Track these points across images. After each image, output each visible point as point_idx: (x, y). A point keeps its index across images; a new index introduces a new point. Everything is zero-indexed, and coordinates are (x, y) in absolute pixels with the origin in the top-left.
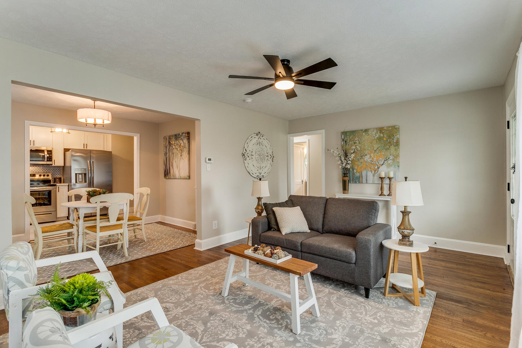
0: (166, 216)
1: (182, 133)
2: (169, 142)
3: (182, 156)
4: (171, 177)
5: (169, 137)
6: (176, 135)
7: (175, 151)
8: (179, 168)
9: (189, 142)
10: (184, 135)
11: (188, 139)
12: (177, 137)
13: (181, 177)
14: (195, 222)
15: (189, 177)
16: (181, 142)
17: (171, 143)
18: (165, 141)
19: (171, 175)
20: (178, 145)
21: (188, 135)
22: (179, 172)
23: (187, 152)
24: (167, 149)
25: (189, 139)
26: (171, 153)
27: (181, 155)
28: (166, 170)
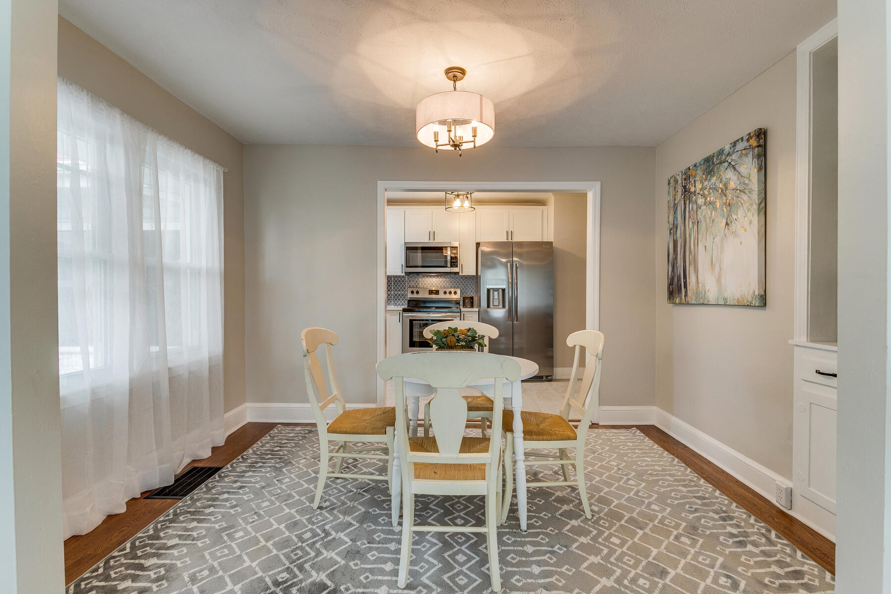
0: (673, 414)
1: (734, 144)
2: (686, 190)
3: (733, 227)
4: (688, 299)
5: (685, 173)
6: (708, 160)
7: (705, 212)
8: (717, 267)
9: (763, 168)
10: (741, 146)
11: (759, 156)
12: (710, 165)
13: (725, 299)
14: (790, 478)
15: (763, 301)
16: (730, 174)
17: (692, 189)
18: (672, 189)
19: (689, 293)
20: (715, 189)
21: (762, 141)
22: (719, 280)
23: (755, 207)
24: (679, 212)
25: (765, 155)
26: (689, 224)
27: (727, 224)
28: (672, 279)
